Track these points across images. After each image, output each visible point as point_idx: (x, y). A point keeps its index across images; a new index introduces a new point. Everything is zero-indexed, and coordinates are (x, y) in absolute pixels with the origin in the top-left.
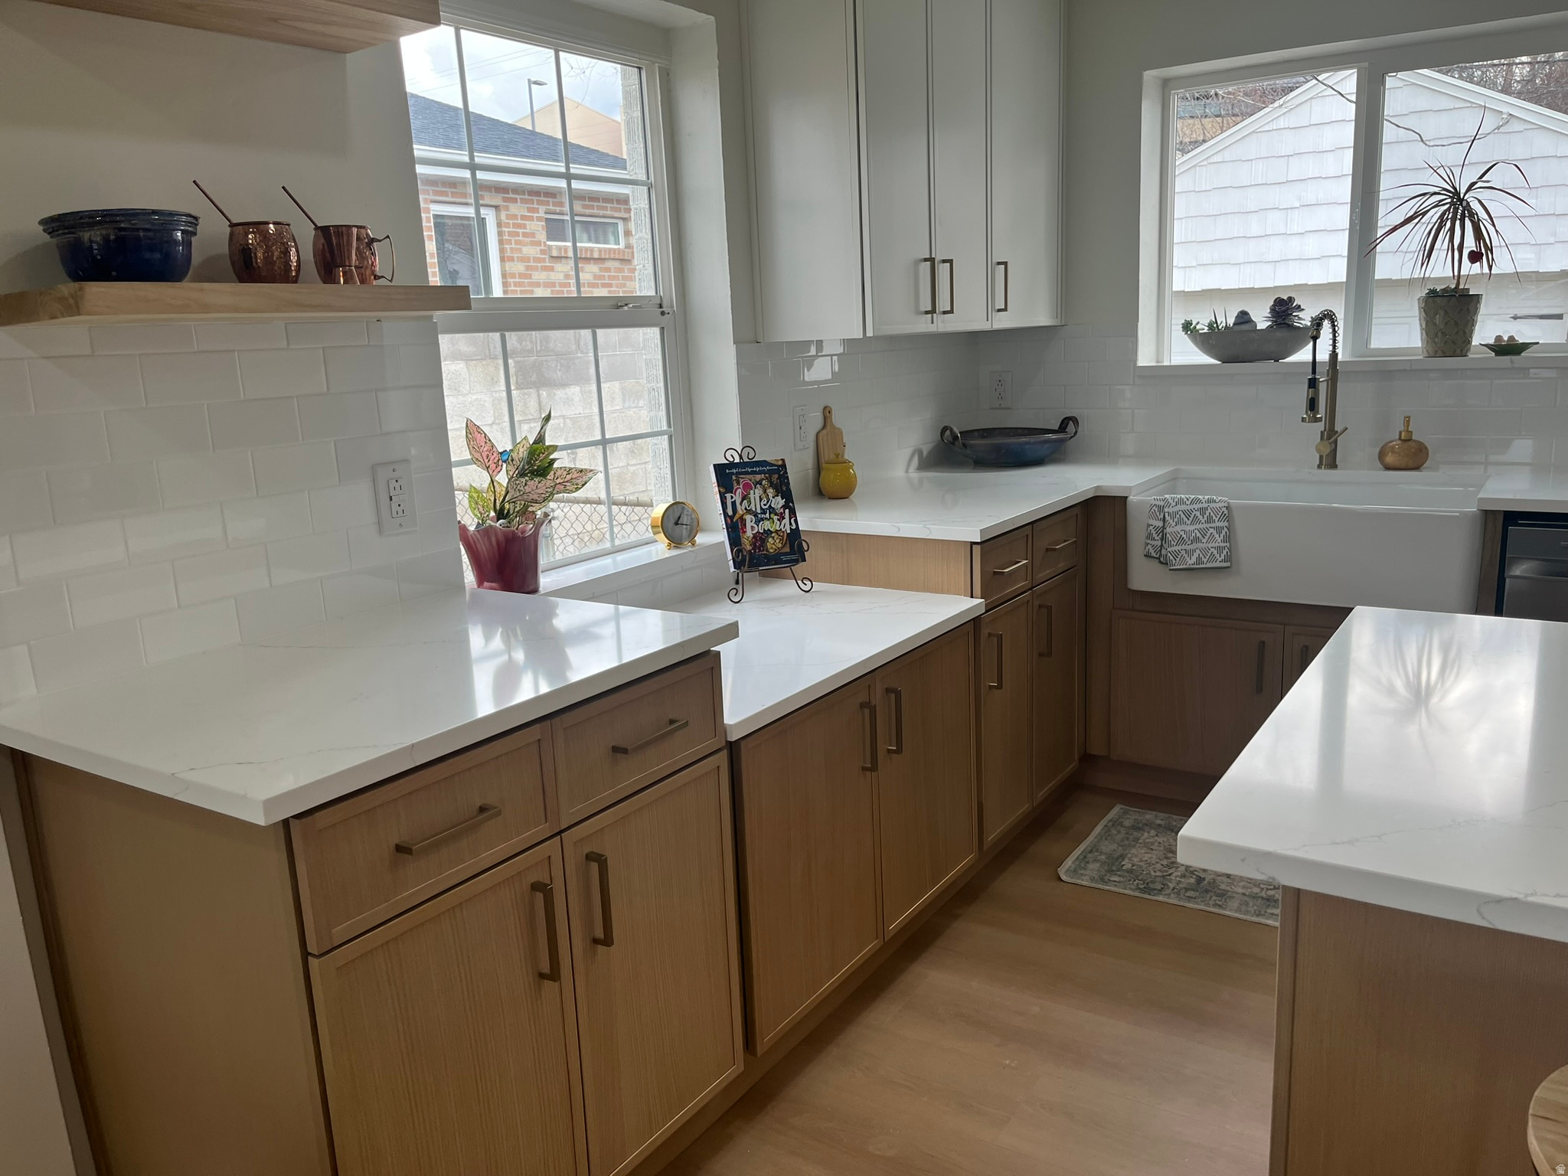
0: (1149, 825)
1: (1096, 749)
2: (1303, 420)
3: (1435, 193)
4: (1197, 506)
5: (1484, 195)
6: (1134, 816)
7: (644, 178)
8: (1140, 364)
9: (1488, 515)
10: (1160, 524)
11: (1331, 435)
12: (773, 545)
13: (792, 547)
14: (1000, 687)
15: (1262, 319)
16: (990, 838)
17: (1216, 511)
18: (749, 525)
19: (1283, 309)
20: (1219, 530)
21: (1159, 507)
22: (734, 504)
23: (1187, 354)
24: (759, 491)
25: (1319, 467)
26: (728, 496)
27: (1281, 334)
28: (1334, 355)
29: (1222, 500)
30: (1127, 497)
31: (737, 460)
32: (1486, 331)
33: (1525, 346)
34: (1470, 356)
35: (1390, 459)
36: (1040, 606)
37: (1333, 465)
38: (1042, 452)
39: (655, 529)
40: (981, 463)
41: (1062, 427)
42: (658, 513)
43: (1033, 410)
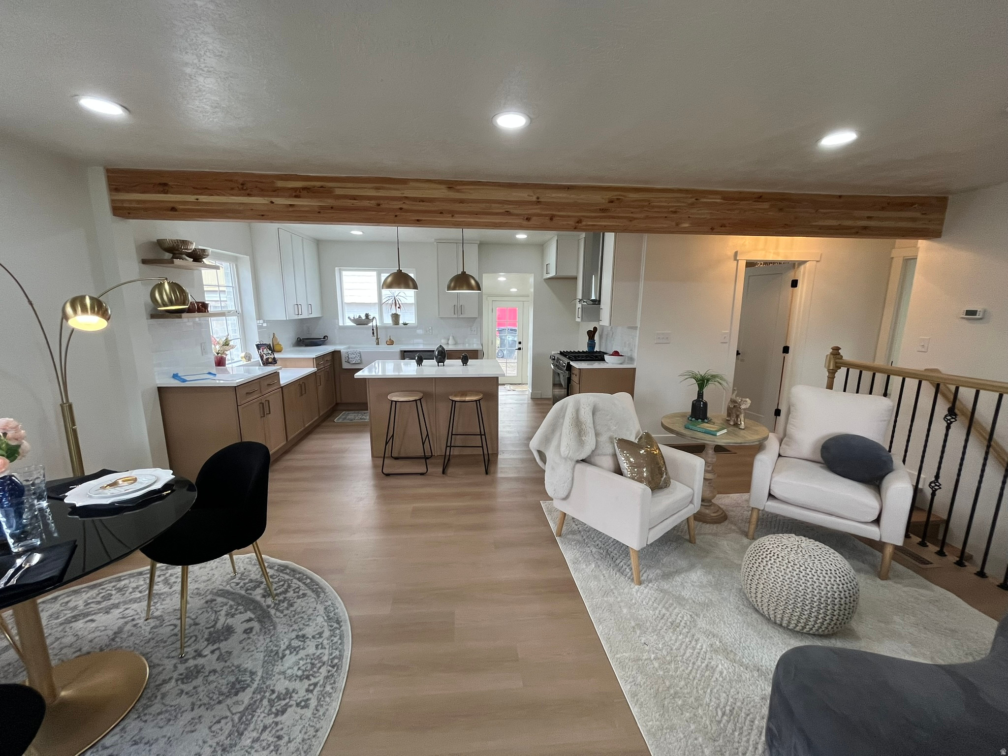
0: (350, 413)
1: (339, 401)
2: (372, 336)
3: (391, 298)
4: (354, 352)
5: (399, 297)
6: (347, 412)
8: (340, 325)
9: (401, 351)
10: (348, 355)
11: (377, 339)
12: (270, 360)
13: (274, 361)
14: (321, 386)
15: (363, 317)
16: (321, 415)
17: (358, 352)
18: (264, 357)
19: (367, 316)
20: (359, 356)
21: (347, 352)
22: (261, 352)
23: (350, 323)
24: (265, 350)
25: (376, 345)
26: (259, 350)
27: (367, 320)
28: (377, 325)
29: (359, 350)
30: (340, 351)
31: (260, 344)
32: (401, 322)
33: (407, 324)
34: (400, 326)
35: (388, 343)
36: (326, 371)
37: (379, 344)
38: (321, 343)
39: (242, 358)
40: (307, 345)
41: (324, 338)
42: (243, 355)
43: (317, 334)
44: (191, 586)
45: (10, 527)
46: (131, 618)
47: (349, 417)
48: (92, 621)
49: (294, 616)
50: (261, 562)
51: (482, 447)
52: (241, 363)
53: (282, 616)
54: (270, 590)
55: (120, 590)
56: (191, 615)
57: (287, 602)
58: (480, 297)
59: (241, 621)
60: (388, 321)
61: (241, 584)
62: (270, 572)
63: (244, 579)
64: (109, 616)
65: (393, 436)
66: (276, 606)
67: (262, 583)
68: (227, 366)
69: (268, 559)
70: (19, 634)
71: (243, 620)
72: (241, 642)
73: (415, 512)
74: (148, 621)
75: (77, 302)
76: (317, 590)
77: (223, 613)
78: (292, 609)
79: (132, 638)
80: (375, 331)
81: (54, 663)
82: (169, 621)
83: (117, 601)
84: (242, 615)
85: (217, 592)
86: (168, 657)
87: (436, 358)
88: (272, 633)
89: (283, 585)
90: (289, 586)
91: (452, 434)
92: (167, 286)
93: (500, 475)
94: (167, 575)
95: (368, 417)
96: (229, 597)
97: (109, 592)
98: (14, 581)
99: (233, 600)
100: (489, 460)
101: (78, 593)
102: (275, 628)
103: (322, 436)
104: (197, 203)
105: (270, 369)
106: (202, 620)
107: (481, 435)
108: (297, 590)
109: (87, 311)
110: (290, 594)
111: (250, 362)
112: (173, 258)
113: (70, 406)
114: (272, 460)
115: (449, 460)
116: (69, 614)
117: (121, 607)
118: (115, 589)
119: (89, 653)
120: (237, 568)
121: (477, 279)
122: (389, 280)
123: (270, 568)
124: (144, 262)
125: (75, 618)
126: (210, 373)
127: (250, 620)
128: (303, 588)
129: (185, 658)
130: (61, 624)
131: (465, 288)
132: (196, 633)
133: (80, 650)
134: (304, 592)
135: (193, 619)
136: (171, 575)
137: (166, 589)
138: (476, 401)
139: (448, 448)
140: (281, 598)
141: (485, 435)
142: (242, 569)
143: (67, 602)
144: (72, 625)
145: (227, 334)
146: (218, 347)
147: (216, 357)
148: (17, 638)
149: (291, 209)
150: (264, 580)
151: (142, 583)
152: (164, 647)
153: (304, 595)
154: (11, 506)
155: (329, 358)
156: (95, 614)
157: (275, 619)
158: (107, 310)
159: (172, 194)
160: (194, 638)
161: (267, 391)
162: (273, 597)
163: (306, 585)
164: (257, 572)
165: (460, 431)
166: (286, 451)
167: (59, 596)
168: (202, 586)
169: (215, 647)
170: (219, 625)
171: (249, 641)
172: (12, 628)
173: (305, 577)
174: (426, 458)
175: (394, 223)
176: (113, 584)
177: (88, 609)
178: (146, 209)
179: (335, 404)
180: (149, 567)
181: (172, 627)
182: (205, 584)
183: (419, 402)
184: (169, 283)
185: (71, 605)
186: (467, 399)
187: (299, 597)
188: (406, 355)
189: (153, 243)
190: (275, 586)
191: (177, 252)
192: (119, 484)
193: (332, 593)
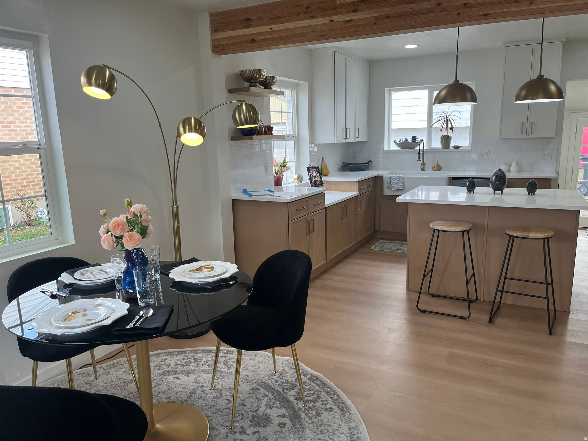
0: (388, 242)
1: (377, 229)
2: (417, 161)
3: (443, 116)
4: (397, 177)
5: (452, 117)
6: (385, 241)
7: (292, 111)
8: (385, 149)
9: (449, 178)
10: (390, 181)
11: (423, 164)
12: (318, 183)
13: (321, 183)
14: (361, 210)
15: (410, 140)
17: (400, 178)
18: (313, 179)
19: (414, 138)
20: (401, 182)
21: (390, 178)
22: (310, 174)
23: (394, 147)
24: (315, 172)
25: (421, 171)
26: (309, 173)
27: (414, 143)
28: (424, 148)
29: (402, 176)
30: (383, 176)
31: (310, 166)
32: (452, 145)
33: (460, 147)
34: (450, 149)
35: (434, 169)
36: (367, 196)
37: (424, 170)
38: (364, 168)
39: (295, 179)
40: (351, 170)
41: (368, 163)
42: (296, 176)
43: (362, 159)
44: (243, 373)
45: (139, 286)
46: (201, 384)
47: (386, 246)
48: (178, 378)
49: (321, 426)
50: (297, 366)
51: (547, 298)
52: (294, 184)
53: (310, 422)
54: (302, 395)
55: (196, 360)
56: (241, 396)
57: (315, 410)
58: (561, 107)
59: (276, 415)
60: (437, 144)
61: (279, 382)
62: (304, 379)
63: (282, 379)
64: (188, 378)
65: (432, 270)
66: (307, 411)
67: (296, 386)
68: (282, 186)
69: (303, 366)
70: (139, 373)
71: (279, 414)
72: (275, 433)
73: (451, 358)
74: (212, 391)
75: (186, 122)
76: (344, 409)
77: (264, 402)
78: (319, 418)
79: (201, 401)
80: (421, 155)
81: (155, 401)
82: (226, 396)
83: (193, 369)
84: (278, 409)
85: (261, 383)
86: (223, 425)
87: (492, 184)
88: (301, 435)
89: (313, 394)
90: (318, 397)
91: (505, 278)
92: (244, 107)
93: (569, 339)
94: (227, 358)
95: (406, 249)
96: (270, 390)
97: (190, 360)
98: (138, 325)
99: (273, 394)
100: (555, 318)
101: (171, 355)
102: (303, 431)
103: (359, 261)
104: (271, 32)
105: (317, 190)
106: (249, 402)
107: (546, 284)
108: (325, 402)
109: (192, 131)
110: (318, 404)
111: (301, 183)
112: (250, 86)
113: (177, 208)
114: (312, 276)
115: (498, 308)
116: (165, 368)
117: (196, 374)
118: (193, 359)
119: (174, 402)
120: (277, 367)
121: (559, 84)
122: (443, 93)
123: (304, 375)
124: (230, 91)
125: (168, 373)
126: (269, 191)
127: (283, 416)
128: (330, 403)
129: (234, 430)
130: (161, 374)
131: (540, 96)
132: (243, 413)
133: (169, 398)
134: (331, 406)
135: (242, 400)
136: (230, 359)
137: (225, 369)
138: (543, 239)
139: (499, 293)
140: (311, 405)
141: (552, 284)
142: (281, 369)
143: (165, 360)
144: (166, 377)
145: (285, 156)
146: (277, 168)
147: (275, 177)
148: (137, 376)
149: (348, 25)
150: (298, 384)
151: (210, 359)
152: (221, 416)
153: (331, 409)
154: (140, 271)
155: (371, 183)
156: (180, 373)
157: (304, 423)
158: (204, 129)
159: (253, 27)
160: (241, 416)
161: (313, 210)
162: (304, 402)
163: (334, 400)
164: (292, 376)
165: (516, 275)
166: (325, 270)
167: (161, 353)
168: (250, 374)
169: (256, 429)
170: (260, 412)
171: (281, 435)
172: (135, 368)
173: (333, 392)
174: (469, 301)
175: (456, 22)
176: (192, 354)
177: (176, 368)
178: (234, 44)
179: (372, 231)
180: (215, 348)
181: (227, 401)
182: (253, 373)
183: (466, 233)
184: (246, 104)
185: (167, 362)
186: (532, 235)
187: (326, 410)
188: (454, 181)
189: (237, 74)
190: (306, 393)
191: (253, 81)
192: (202, 270)
193: (357, 416)
